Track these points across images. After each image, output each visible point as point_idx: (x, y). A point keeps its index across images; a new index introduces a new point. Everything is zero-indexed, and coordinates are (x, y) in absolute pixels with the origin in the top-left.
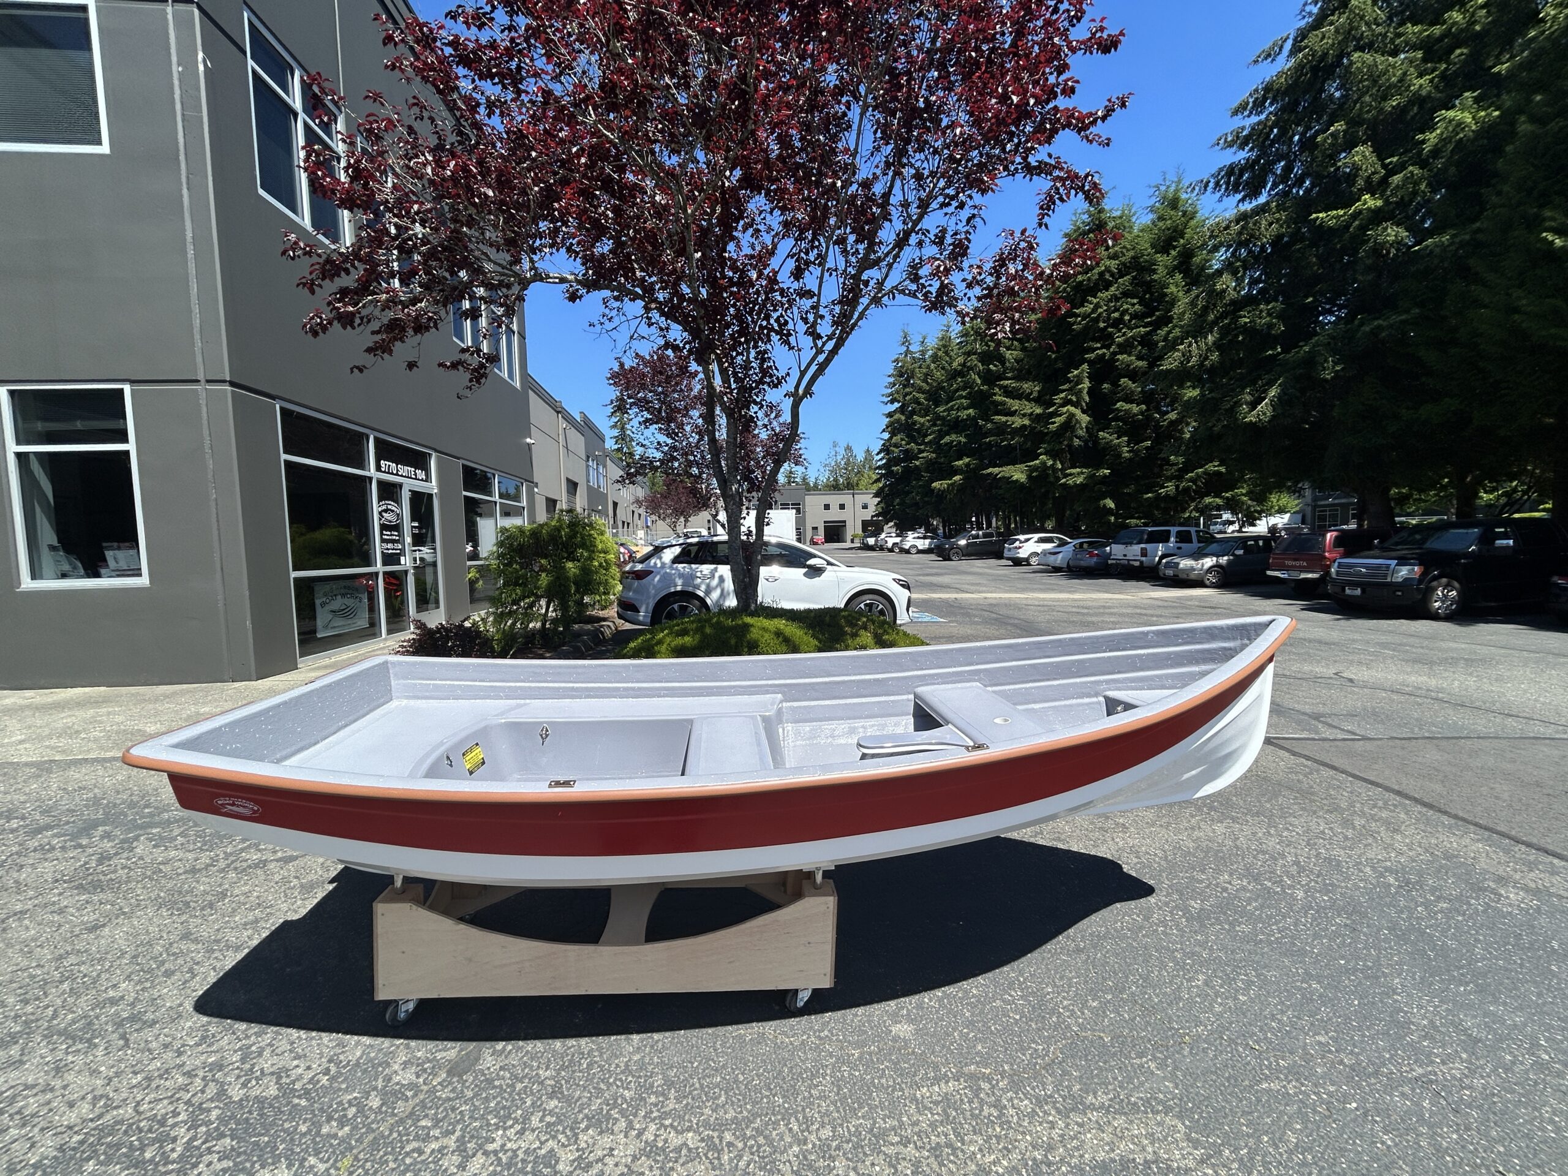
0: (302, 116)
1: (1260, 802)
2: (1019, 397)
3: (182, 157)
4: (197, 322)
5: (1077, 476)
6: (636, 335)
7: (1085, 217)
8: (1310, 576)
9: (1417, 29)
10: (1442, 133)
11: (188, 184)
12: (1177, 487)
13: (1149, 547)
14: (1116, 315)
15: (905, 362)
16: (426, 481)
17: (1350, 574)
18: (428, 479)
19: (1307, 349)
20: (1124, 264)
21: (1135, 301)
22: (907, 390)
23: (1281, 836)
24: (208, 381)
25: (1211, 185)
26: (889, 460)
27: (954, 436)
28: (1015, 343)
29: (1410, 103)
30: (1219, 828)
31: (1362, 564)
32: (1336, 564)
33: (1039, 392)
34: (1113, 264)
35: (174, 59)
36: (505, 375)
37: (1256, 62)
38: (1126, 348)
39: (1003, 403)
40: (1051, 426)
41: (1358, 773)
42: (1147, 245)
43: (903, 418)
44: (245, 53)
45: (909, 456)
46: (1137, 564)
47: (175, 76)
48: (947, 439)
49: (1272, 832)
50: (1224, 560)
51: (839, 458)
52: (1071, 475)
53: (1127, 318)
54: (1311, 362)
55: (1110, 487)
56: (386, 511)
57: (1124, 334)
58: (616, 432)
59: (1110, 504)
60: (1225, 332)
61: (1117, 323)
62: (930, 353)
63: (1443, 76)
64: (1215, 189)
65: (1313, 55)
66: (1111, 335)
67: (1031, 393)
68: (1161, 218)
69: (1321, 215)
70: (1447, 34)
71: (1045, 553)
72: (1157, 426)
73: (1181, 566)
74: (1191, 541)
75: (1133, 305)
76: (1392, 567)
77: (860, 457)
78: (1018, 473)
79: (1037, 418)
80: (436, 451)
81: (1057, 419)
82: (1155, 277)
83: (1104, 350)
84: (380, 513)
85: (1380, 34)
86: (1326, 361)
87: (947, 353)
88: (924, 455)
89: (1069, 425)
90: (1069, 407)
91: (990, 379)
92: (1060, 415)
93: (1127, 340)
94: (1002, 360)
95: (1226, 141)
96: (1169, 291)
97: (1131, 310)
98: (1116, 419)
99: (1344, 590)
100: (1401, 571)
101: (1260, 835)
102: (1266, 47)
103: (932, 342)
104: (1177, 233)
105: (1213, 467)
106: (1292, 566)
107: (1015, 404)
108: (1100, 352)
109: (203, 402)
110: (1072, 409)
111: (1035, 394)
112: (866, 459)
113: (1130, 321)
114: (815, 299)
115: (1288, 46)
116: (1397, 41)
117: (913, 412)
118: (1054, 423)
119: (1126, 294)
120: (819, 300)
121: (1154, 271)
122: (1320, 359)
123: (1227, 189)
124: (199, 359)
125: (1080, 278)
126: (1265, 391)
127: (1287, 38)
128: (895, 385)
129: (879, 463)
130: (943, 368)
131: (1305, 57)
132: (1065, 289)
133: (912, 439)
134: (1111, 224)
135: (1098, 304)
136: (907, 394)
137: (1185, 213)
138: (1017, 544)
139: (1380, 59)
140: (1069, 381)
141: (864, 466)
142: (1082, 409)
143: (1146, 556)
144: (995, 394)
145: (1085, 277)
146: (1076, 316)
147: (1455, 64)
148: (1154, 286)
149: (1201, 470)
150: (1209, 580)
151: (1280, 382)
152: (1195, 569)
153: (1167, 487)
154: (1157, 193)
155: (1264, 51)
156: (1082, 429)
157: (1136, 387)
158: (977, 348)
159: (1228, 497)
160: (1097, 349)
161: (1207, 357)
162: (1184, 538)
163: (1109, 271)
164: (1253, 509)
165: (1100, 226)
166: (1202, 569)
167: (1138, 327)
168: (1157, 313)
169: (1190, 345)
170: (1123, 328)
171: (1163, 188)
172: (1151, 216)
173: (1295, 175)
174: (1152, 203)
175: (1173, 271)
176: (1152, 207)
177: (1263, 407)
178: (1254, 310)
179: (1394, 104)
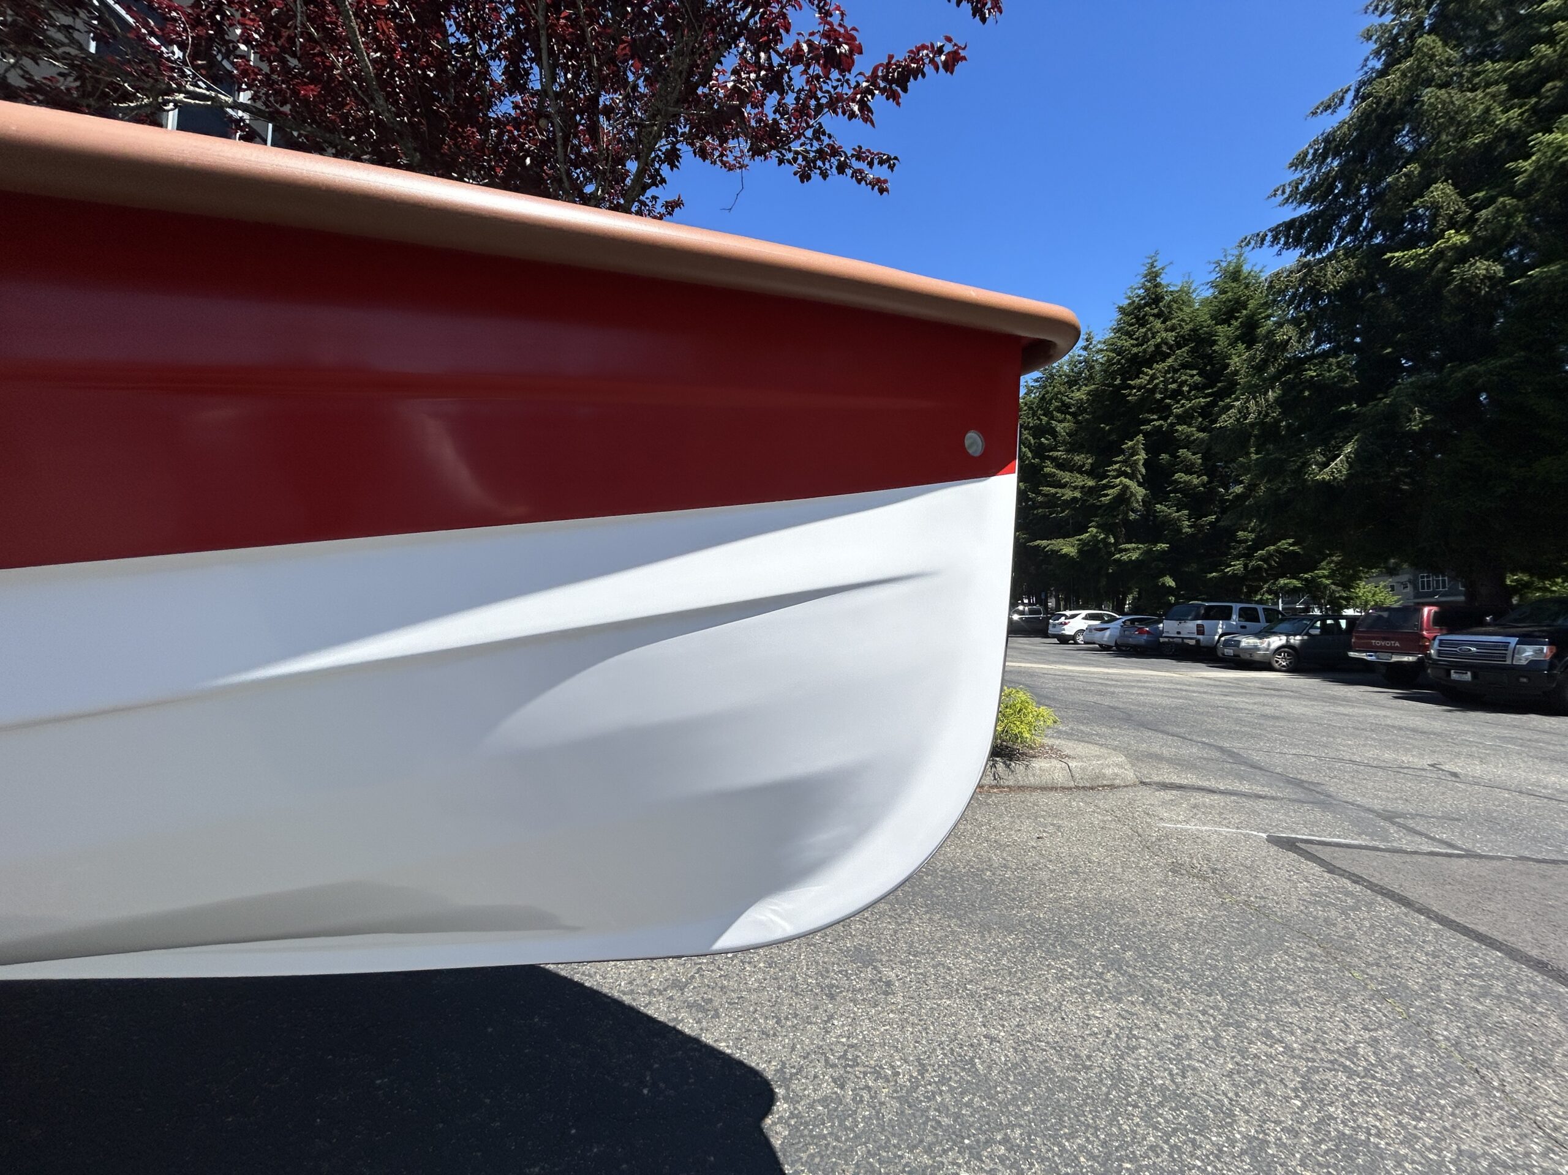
1: (1228, 958)
2: (1072, 469)
5: (1133, 552)
7: (1141, 292)
8: (1406, 659)
9: (1497, 66)
10: (1539, 160)
12: (1246, 566)
13: (1207, 623)
14: (1174, 386)
17: (1455, 655)
19: (1387, 401)
20: (1183, 337)
21: (1195, 372)
23: (1243, 1052)
25: (1269, 238)
28: (1068, 416)
29: (1497, 139)
30: (1106, 1015)
31: (1472, 642)
32: (1437, 642)
33: (1092, 464)
34: (1170, 337)
37: (1314, 113)
38: (1184, 418)
39: (1053, 475)
40: (1103, 499)
41: (1452, 916)
42: (1207, 318)
46: (1192, 642)
49: (1227, 1037)
50: (1296, 640)
52: (1126, 550)
53: (1186, 389)
54: (1393, 416)
55: (1171, 563)
57: (1183, 405)
59: (1170, 582)
60: (1287, 387)
61: (1176, 395)
63: (1534, 110)
64: (1273, 242)
65: (1378, 103)
66: (1169, 406)
67: (1084, 465)
68: (1222, 292)
69: (1397, 254)
70: (1537, 68)
71: (1090, 629)
72: (1222, 500)
73: (1243, 644)
74: (1257, 620)
75: (1192, 377)
76: (1512, 645)
78: (1068, 547)
79: (1088, 491)
81: (1110, 491)
82: (1215, 348)
83: (1161, 422)
85: (1455, 74)
86: (1412, 412)
89: (1124, 497)
90: (1122, 478)
91: (1041, 452)
92: (1113, 487)
93: (1186, 412)
94: (1053, 433)
95: (1284, 192)
96: (1231, 362)
97: (1190, 381)
98: (1175, 491)
99: (1449, 674)
100: (1525, 651)
101: (1194, 1044)
102: (1326, 98)
104: (1239, 304)
105: (1285, 544)
106: (1381, 647)
107: (1066, 476)
108: (1157, 423)
111: (1087, 467)
113: (1189, 392)
115: (1350, 96)
116: (1476, 79)
118: (1107, 495)
119: (1185, 366)
121: (1215, 343)
122: (1405, 411)
123: (1286, 243)
125: (1135, 350)
126: (1340, 449)
127: (1349, 89)
131: (1367, 106)
132: (1119, 361)
134: (1168, 298)
135: (1154, 375)
137: (1247, 285)
138: (1062, 619)
139: (1456, 95)
140: (1122, 452)
142: (1138, 481)
143: (1203, 634)
144: (1045, 467)
145: (1141, 349)
146: (1132, 387)
147: (1548, 97)
148: (1215, 357)
149: (1272, 547)
150: (1277, 662)
151: (1356, 437)
152: (1259, 649)
153: (1234, 565)
154: (1217, 269)
155: (1322, 103)
156: (1138, 502)
157: (1197, 459)
158: (1029, 423)
159: (1306, 579)
160: (1154, 420)
161: (1267, 415)
162: (1249, 615)
163: (1166, 344)
164: (1337, 595)
165: (1157, 300)
166: (1267, 650)
167: (1197, 398)
168: (1219, 385)
169: (1248, 401)
170: (1181, 400)
171: (1224, 264)
172: (1211, 291)
173: (1365, 229)
174: (1213, 279)
175: (1236, 342)
176: (1212, 282)
177: (1336, 464)
178: (1322, 363)
179: (1477, 141)
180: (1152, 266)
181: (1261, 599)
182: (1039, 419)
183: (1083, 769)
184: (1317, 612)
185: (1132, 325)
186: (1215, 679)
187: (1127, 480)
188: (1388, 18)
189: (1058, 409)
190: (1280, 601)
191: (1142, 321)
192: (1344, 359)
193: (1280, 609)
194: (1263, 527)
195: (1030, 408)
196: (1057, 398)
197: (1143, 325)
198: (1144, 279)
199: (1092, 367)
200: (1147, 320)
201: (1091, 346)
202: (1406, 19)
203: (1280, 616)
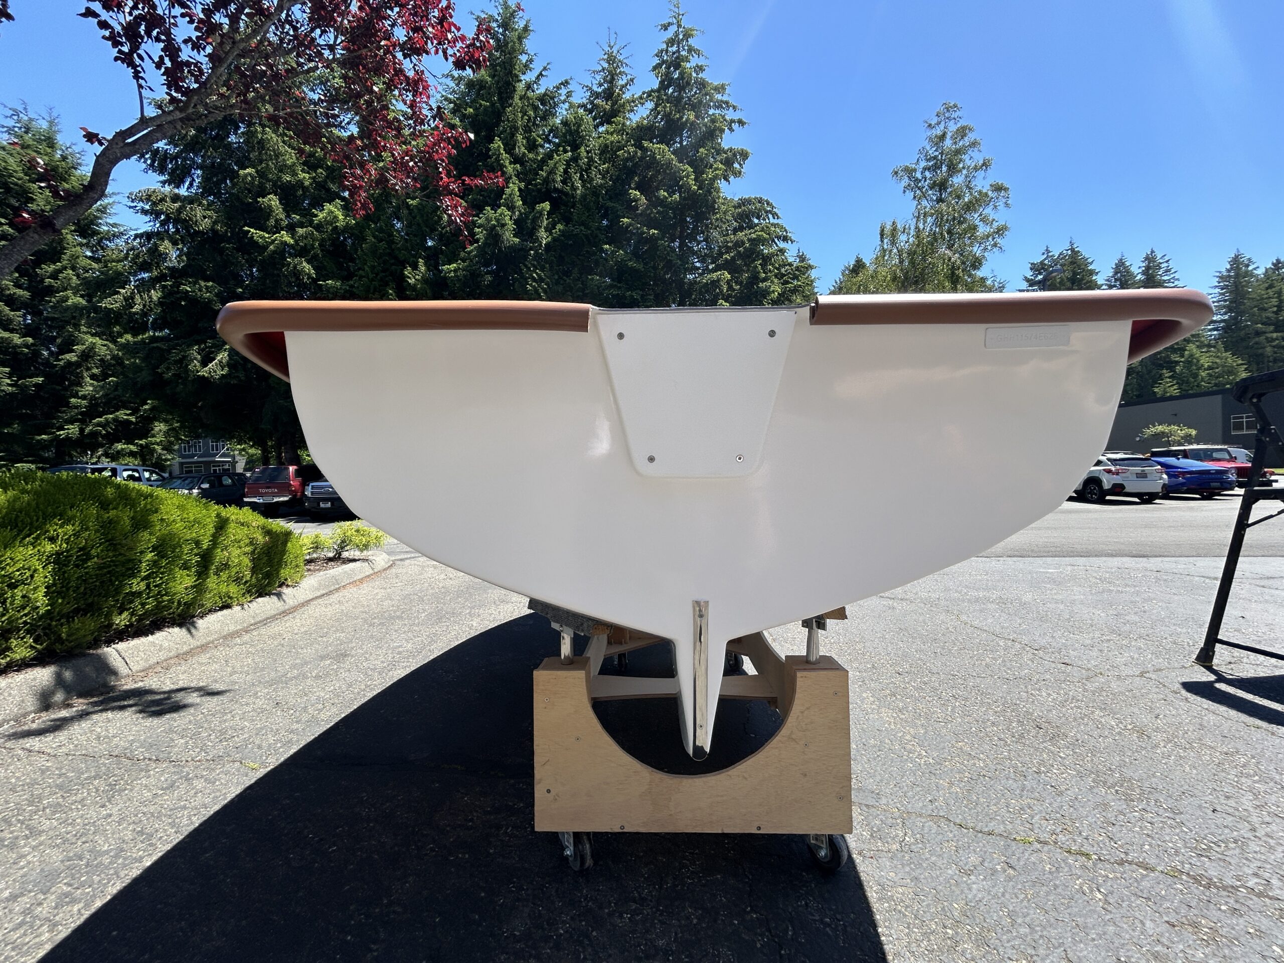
60: (167, 292)
69: (252, 230)
99: (319, 505)
106: (265, 493)
161: (150, 310)
177: (212, 366)
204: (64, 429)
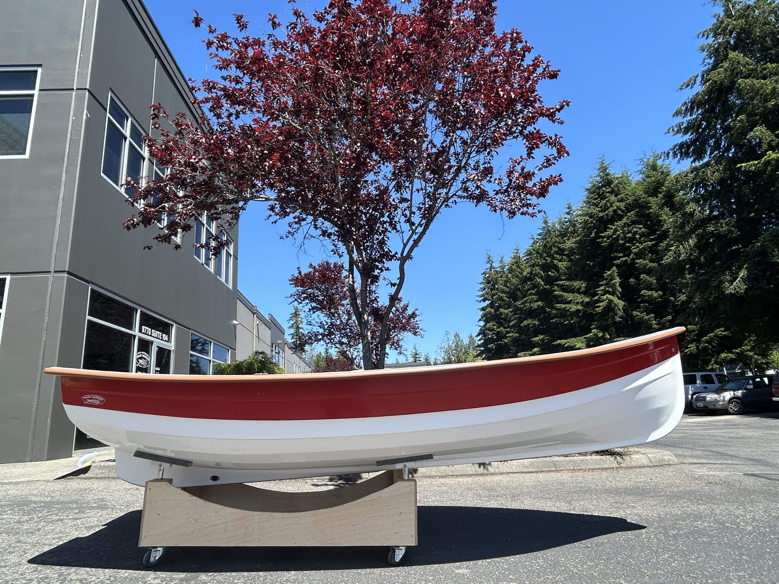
0: (129, 139)
2: (573, 291)
3: (66, 159)
4: (56, 240)
6: (308, 235)
7: (598, 179)
11: (66, 171)
12: (698, 347)
14: (630, 235)
15: (490, 274)
16: (168, 342)
18: (169, 341)
19: (759, 244)
20: (629, 204)
21: (641, 226)
22: (494, 292)
23: (746, 509)
24: (55, 272)
25: (671, 154)
26: (485, 340)
27: (530, 321)
28: (564, 257)
33: (585, 287)
34: (622, 205)
35: (72, 114)
36: (223, 280)
37: (681, 89)
38: (640, 255)
39: (562, 296)
40: (597, 309)
42: (642, 193)
43: (493, 311)
44: (106, 110)
45: (500, 336)
47: (71, 121)
48: (525, 323)
50: (739, 393)
51: (451, 342)
53: (638, 236)
54: (764, 252)
56: (141, 358)
57: (638, 247)
58: (292, 331)
60: (700, 237)
61: (632, 240)
62: (507, 267)
64: (674, 156)
65: (715, 84)
66: (629, 248)
67: (580, 288)
68: (648, 177)
69: (743, 165)
72: (674, 306)
73: (708, 399)
74: (713, 382)
75: (640, 229)
77: (466, 341)
78: (579, 343)
79: (587, 305)
80: (176, 323)
81: (601, 304)
82: (651, 211)
83: (626, 258)
84: (137, 360)
85: (753, 69)
86: (773, 251)
87: (518, 267)
88: (511, 334)
89: (610, 308)
90: (607, 295)
91: (550, 281)
92: (602, 301)
93: (640, 250)
94: (556, 268)
95: (673, 130)
96: (662, 218)
97: (639, 232)
98: (643, 302)
102: (686, 81)
103: (508, 260)
104: (660, 184)
105: (720, 331)
107: (569, 296)
108: (623, 259)
109: (50, 284)
110: (610, 297)
111: (583, 289)
112: (470, 342)
113: (640, 238)
114: (409, 202)
115: (699, 79)
116: (765, 72)
117: (500, 307)
118: (599, 307)
119: (634, 223)
120: (411, 203)
121: (650, 208)
122: (769, 250)
123: (681, 156)
124: (53, 260)
125: (601, 214)
126: (737, 273)
127: (698, 76)
128: (485, 289)
129: (480, 343)
130: (517, 277)
131: (710, 85)
132: (592, 221)
133: (500, 325)
134: (615, 182)
135: (616, 229)
136: (494, 295)
137: (662, 173)
139: (756, 81)
140: (603, 279)
141: (469, 347)
142: (617, 296)
144: (555, 291)
145: (604, 213)
146: (603, 237)
148: (652, 216)
149: (712, 334)
150: (731, 408)
151: (745, 266)
152: (719, 401)
153: (690, 347)
154: (642, 163)
155: (685, 83)
156: (620, 310)
157: (653, 280)
158: (539, 262)
159: (738, 353)
160: (621, 257)
161: (691, 255)
162: (707, 380)
163: (620, 209)
164: (760, 362)
165: (609, 183)
166: (724, 401)
167: (646, 242)
168: (658, 233)
169: (678, 247)
170: (636, 243)
171: (645, 160)
172: (641, 176)
173: (724, 146)
174: (641, 169)
175: (663, 206)
176: (640, 171)
177: (737, 283)
178: (716, 223)
179: (773, 103)
180: (602, 163)
181: (712, 368)
182: (545, 259)
183: (655, 457)
184: (750, 374)
185: (596, 199)
186: (696, 423)
187: (611, 296)
188: (711, 40)
189: (556, 253)
190: (724, 369)
191: (602, 196)
192: (729, 221)
193: (726, 374)
194: (704, 321)
195: (538, 253)
196: (555, 245)
197: (603, 199)
198: (599, 171)
199: (575, 226)
200: (605, 196)
201: (571, 212)
202: (720, 40)
203: (727, 379)
204: (688, 348)
